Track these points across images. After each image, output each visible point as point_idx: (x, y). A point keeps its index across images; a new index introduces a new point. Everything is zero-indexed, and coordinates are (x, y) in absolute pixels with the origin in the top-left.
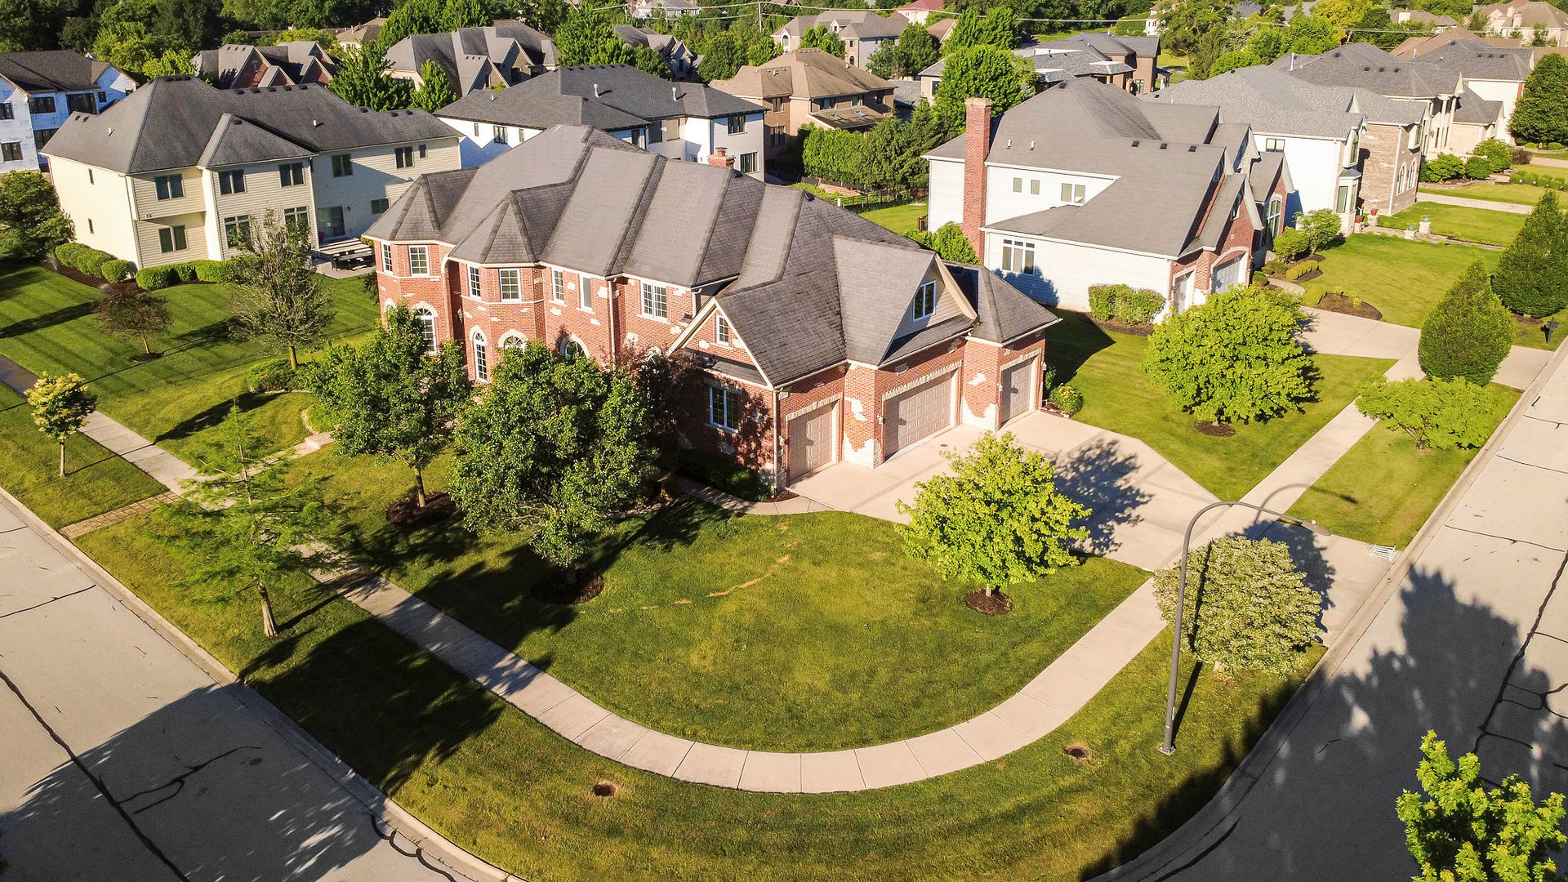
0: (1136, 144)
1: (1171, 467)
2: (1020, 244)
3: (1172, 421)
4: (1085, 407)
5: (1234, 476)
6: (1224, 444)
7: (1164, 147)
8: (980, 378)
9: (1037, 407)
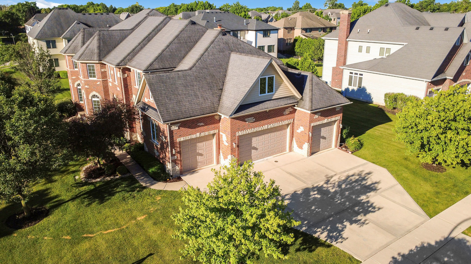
0: (417, 29)
1: (400, 187)
2: (357, 74)
3: (409, 160)
4: (363, 148)
5: (437, 198)
6: (437, 177)
7: (432, 29)
8: (301, 129)
9: (336, 146)
